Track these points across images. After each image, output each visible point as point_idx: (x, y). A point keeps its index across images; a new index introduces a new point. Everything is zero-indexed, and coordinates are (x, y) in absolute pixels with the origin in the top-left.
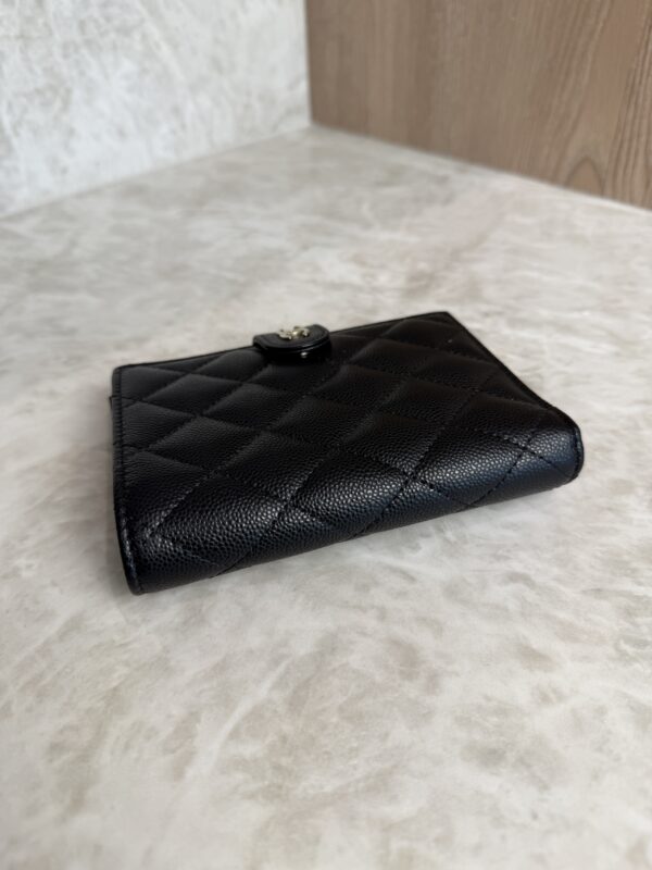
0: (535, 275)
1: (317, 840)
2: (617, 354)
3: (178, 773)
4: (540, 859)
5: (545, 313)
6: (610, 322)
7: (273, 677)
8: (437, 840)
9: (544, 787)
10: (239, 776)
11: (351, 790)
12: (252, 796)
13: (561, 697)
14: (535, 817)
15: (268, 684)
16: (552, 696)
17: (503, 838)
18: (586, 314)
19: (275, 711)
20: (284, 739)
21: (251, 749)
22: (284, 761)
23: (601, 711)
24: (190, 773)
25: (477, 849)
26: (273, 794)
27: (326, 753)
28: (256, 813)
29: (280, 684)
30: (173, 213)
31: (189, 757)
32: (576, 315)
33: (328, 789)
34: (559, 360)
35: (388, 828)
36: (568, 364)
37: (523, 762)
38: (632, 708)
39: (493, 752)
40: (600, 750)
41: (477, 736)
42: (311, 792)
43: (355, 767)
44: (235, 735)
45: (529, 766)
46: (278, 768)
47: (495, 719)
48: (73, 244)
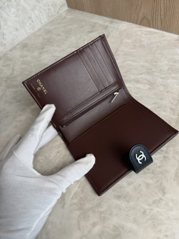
0: (130, 62)
1: (89, 216)
2: (150, 88)
3: (63, 207)
4: (127, 215)
5: (132, 77)
6: (149, 77)
7: (78, 185)
8: (110, 214)
9: (129, 202)
10: (74, 206)
11: (94, 206)
12: (77, 210)
13: (132, 183)
14: (127, 208)
15: (77, 187)
16: (130, 183)
17: (121, 212)
18: (143, 75)
19: (79, 193)
20: (81, 198)
21: (75, 201)
22: (82, 202)
23: (140, 185)
24: (65, 207)
25: (116, 215)
26: (81, 209)
27: (89, 200)
28: (78, 213)
29: (79, 187)
30: (36, 53)
31: (64, 204)
32: (140, 76)
33: (90, 207)
34: (135, 93)
35: (101, 213)
36: (137, 94)
37: (125, 198)
38: (146, 184)
39: (119, 196)
40: (139, 193)
41: (116, 193)
42: (87, 208)
43: (94, 202)
44: (72, 198)
45: (126, 198)
46: (81, 204)
47: (120, 190)
48: (13, 70)
